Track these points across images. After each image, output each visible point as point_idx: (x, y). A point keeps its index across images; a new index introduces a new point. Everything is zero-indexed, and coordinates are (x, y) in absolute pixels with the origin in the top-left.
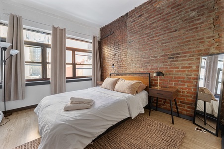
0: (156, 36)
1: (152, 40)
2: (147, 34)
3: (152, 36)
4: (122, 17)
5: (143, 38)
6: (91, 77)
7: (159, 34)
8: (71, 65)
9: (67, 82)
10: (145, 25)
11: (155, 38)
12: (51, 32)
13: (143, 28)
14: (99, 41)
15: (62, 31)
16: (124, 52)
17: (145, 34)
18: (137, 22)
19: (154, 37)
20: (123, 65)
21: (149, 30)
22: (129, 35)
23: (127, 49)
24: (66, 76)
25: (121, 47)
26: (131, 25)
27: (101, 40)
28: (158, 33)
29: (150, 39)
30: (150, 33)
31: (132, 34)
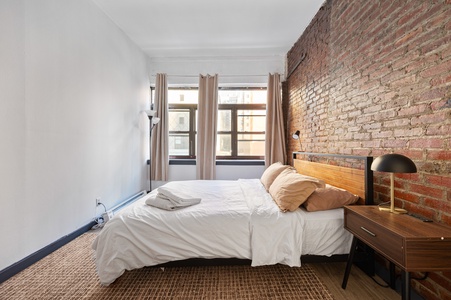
0: (402, 31)
1: (388, 49)
2: (374, 32)
3: (388, 36)
4: (322, 8)
5: (364, 49)
6: (262, 158)
7: (412, 20)
8: (230, 136)
9: (217, 163)
10: (370, 7)
11: (398, 40)
12: (197, 85)
13: (365, 18)
14: (283, 83)
15: (213, 79)
16: (322, 101)
17: (370, 36)
18: (351, 9)
19: (394, 37)
20: (321, 133)
21: (381, 18)
22: (332, 52)
23: (329, 89)
24: (217, 154)
25: (318, 87)
26: (338, 22)
27: (288, 78)
28: (409, 17)
29: (382, 47)
30: (384, 26)
31: (338, 47)
